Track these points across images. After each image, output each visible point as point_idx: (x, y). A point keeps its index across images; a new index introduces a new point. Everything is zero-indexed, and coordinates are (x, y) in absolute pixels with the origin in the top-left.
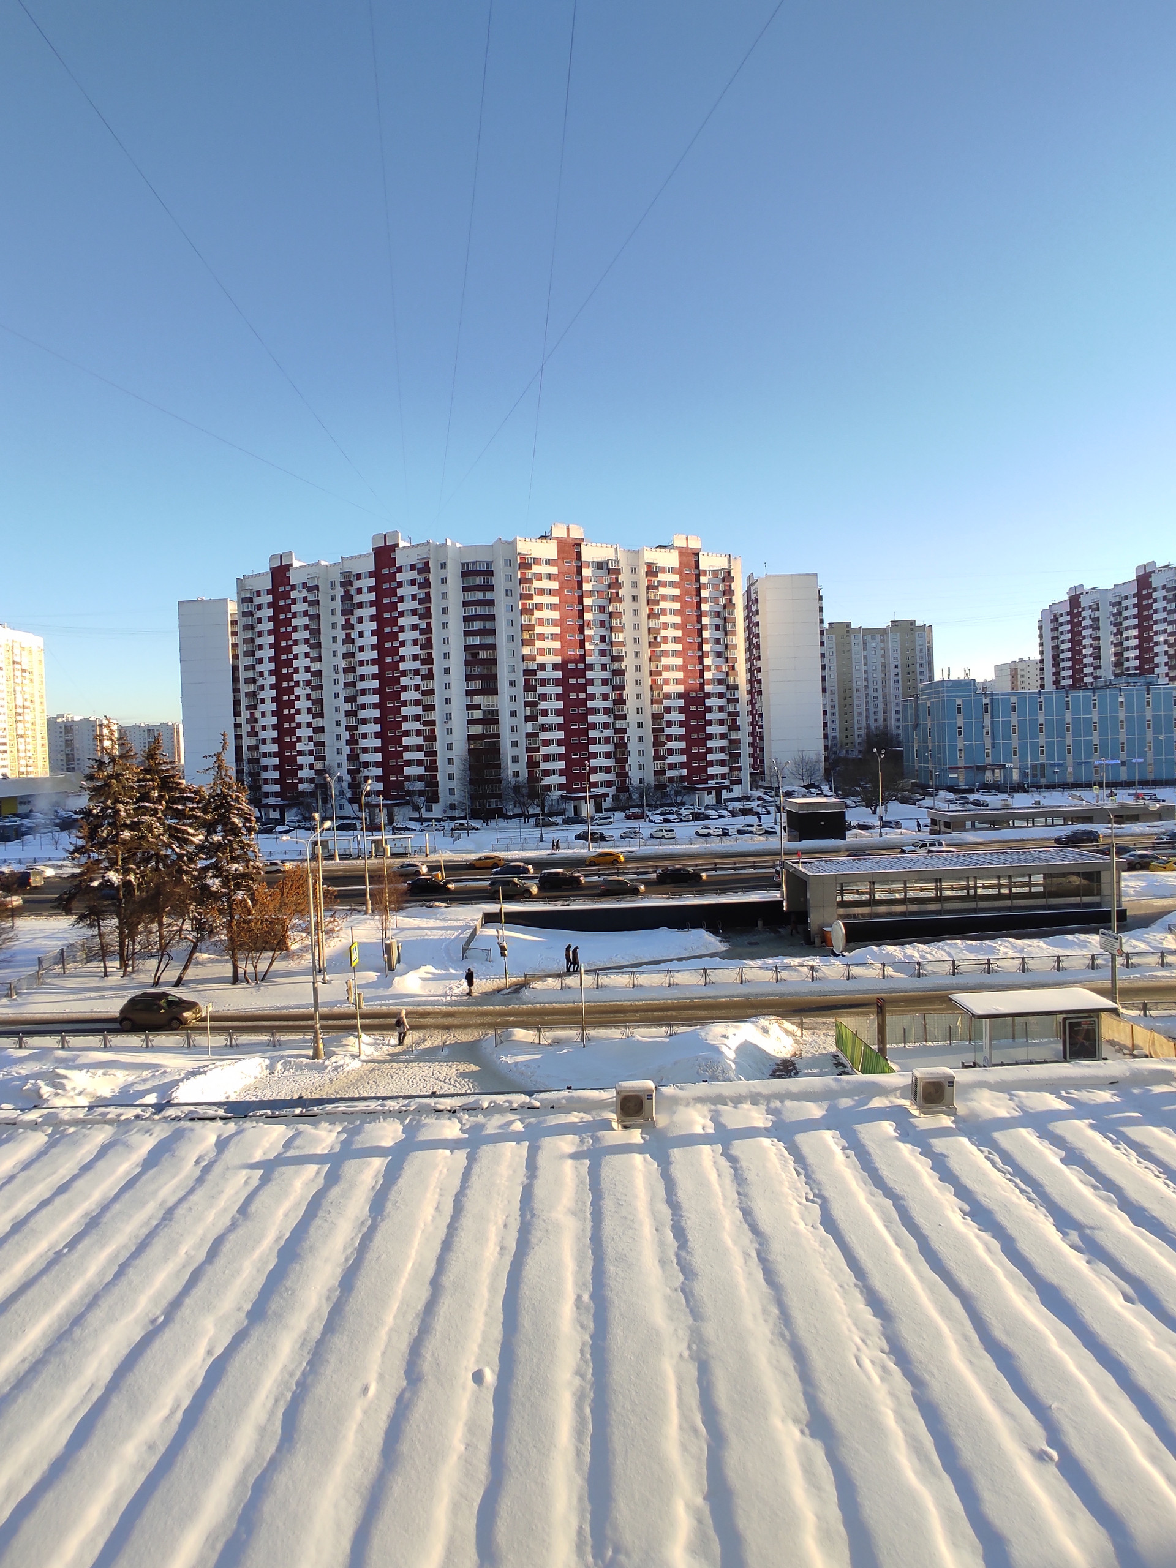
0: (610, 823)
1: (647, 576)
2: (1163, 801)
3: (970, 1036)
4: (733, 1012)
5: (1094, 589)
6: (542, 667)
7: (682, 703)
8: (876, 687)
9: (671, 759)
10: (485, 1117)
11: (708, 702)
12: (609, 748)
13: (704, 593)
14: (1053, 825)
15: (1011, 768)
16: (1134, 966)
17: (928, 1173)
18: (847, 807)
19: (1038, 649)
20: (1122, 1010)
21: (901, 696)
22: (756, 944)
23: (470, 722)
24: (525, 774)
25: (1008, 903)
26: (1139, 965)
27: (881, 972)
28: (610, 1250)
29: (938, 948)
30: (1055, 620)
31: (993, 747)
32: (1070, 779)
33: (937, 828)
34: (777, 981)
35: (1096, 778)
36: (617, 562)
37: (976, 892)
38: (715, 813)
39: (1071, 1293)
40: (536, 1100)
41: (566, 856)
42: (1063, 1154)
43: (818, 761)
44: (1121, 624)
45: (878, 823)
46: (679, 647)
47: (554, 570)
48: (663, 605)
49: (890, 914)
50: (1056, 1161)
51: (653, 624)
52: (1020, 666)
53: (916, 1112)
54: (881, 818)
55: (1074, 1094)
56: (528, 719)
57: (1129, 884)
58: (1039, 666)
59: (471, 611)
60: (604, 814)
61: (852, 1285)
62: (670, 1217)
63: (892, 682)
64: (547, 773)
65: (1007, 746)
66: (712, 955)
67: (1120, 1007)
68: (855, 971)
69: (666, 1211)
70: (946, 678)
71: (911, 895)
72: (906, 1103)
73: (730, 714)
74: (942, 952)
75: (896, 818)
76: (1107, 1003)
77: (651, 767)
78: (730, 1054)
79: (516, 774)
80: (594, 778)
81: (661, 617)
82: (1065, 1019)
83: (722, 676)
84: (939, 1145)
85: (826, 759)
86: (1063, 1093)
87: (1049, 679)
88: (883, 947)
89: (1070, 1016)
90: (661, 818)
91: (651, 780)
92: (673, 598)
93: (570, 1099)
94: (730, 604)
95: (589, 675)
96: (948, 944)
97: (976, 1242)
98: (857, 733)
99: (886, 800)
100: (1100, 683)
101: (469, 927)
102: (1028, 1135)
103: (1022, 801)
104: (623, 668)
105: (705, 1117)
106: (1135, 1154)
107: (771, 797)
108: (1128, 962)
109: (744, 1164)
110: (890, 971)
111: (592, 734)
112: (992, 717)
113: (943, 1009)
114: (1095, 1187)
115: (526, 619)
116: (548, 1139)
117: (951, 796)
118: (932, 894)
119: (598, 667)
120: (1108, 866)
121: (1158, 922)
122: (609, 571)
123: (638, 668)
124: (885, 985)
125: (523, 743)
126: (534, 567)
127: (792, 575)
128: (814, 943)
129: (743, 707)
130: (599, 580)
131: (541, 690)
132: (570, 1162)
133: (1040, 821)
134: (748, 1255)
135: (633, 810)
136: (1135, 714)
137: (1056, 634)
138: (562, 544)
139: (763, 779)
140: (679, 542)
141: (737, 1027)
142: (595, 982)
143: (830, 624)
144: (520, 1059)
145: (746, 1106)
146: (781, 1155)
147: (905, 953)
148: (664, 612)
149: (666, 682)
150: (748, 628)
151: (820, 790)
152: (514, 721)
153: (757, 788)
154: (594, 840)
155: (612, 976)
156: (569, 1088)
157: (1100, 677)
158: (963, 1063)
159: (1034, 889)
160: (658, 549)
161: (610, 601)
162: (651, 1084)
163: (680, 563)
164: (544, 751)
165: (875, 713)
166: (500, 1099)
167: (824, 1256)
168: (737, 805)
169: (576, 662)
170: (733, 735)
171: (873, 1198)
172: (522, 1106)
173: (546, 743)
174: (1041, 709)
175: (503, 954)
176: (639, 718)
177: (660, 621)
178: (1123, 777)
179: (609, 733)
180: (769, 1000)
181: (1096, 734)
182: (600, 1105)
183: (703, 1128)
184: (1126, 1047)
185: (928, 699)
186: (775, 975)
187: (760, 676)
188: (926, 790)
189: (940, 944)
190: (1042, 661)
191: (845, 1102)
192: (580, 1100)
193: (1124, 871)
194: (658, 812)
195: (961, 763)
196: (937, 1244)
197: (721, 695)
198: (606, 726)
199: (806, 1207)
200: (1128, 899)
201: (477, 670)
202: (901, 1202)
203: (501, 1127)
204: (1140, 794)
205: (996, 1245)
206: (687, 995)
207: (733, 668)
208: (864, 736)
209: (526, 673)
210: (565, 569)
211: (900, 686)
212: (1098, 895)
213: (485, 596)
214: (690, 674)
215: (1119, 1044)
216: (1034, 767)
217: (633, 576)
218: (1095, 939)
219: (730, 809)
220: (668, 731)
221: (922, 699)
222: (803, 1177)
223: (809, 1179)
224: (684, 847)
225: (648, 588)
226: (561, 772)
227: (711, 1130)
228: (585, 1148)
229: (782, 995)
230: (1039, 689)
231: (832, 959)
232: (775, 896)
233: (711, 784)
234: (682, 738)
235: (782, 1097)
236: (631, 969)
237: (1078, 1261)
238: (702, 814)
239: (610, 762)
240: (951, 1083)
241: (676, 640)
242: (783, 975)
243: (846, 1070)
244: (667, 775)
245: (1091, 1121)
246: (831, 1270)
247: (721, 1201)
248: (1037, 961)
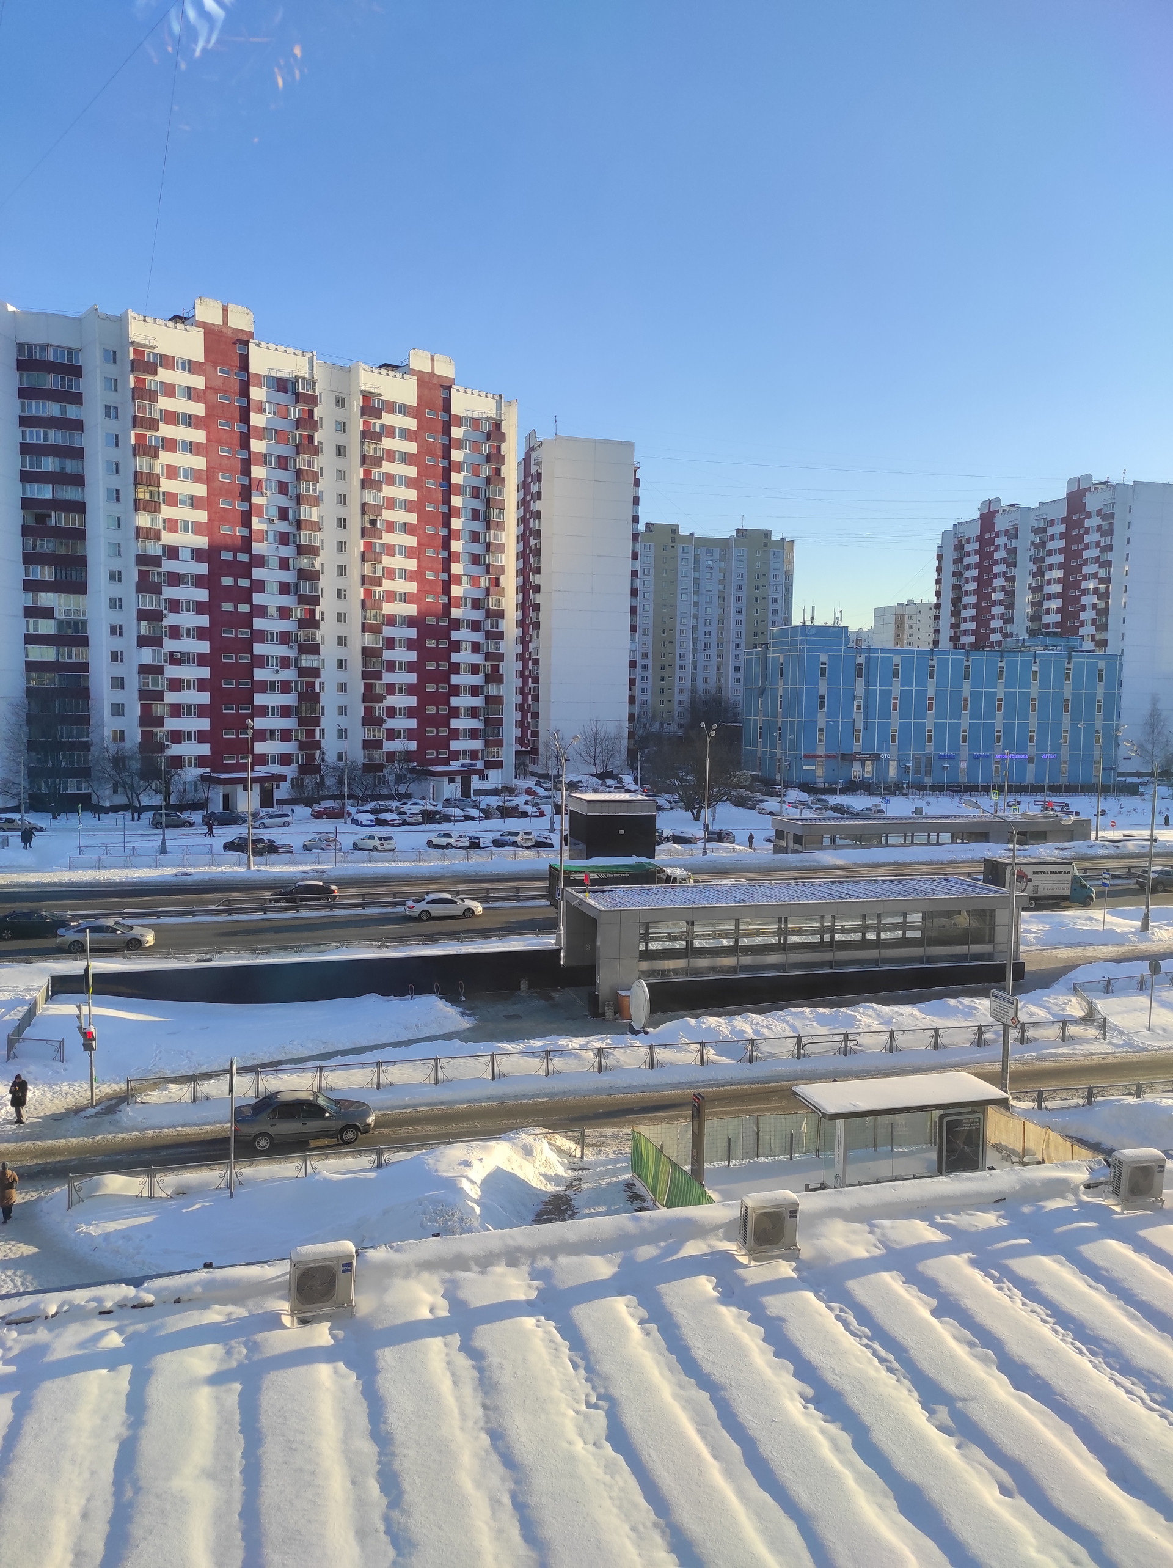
0: (286, 824)
1: (362, 415)
2: (1077, 814)
3: (818, 1145)
4: (480, 1124)
5: (1013, 505)
6: (172, 552)
7: (412, 633)
8: (708, 629)
9: (391, 724)
10: (50, 1330)
11: (455, 635)
12: (289, 699)
13: (457, 455)
14: (938, 844)
15: (887, 760)
16: (1031, 1041)
17: (758, 1346)
18: (659, 808)
19: (934, 588)
20: (1012, 1102)
21: (743, 645)
22: (517, 1017)
23: (32, 639)
24: (135, 735)
25: (873, 954)
26: (1036, 1039)
27: (699, 1057)
28: (273, 1527)
29: (779, 1020)
30: (959, 547)
31: (865, 729)
32: (963, 779)
33: (783, 843)
34: (547, 1074)
35: (996, 779)
36: (313, 383)
37: (832, 937)
38: (458, 812)
39: (936, 1494)
40: (148, 1291)
41: (206, 878)
42: (934, 1302)
43: (618, 738)
44: (1043, 560)
45: (701, 834)
46: (412, 541)
47: (198, 382)
48: (388, 467)
49: (713, 969)
50: (926, 1314)
51: (369, 497)
52: (909, 612)
53: (744, 1260)
54: (706, 827)
55: (952, 1219)
56: (143, 641)
57: (1029, 927)
58: (933, 612)
59: (35, 436)
60: (276, 809)
61: (649, 1524)
62: (375, 1459)
63: (732, 622)
64: (177, 736)
65: (884, 727)
66: (449, 1036)
67: (1009, 1096)
68: (662, 1054)
69: (367, 1448)
70: (808, 623)
71: (744, 941)
72: (731, 1246)
73: (488, 656)
74: (784, 1025)
75: (726, 828)
76: (995, 1092)
77: (358, 734)
78: (473, 1191)
79: (120, 736)
80: (260, 748)
81: (385, 487)
82: (942, 1117)
83: (478, 594)
84: (774, 1304)
85: (631, 735)
86: (938, 1219)
87: (946, 633)
88: (702, 1019)
89: (949, 1111)
90: (372, 817)
91: (357, 755)
92: (407, 459)
93: (208, 1285)
94: (496, 480)
95: (258, 573)
96: (792, 1014)
97: (820, 1438)
98: (677, 697)
99: (715, 800)
100: (1010, 643)
101: (22, 1002)
102: (891, 1280)
103: (898, 807)
104: (318, 567)
105: (434, 1292)
106: (1019, 1294)
107: (546, 789)
108: (1022, 1035)
109: (494, 1360)
110: (711, 1054)
111: (259, 674)
112: (867, 683)
113: (782, 1108)
114: (971, 1345)
115: (143, 464)
116: (168, 1356)
117: (804, 797)
118: (773, 940)
119: (273, 562)
120: (1006, 901)
121: (1062, 980)
122: (298, 397)
123: (342, 570)
124: (703, 1075)
125: (134, 682)
126: (160, 371)
127: (595, 441)
128: (603, 1014)
129: (509, 647)
130: (281, 412)
131: (169, 592)
132: (206, 1391)
133: (921, 838)
134: (498, 1501)
135: (326, 804)
136: (1051, 691)
137: (959, 567)
138: (214, 337)
139: (535, 762)
140: (420, 362)
141: (484, 1148)
142: (255, 1086)
143: (648, 525)
144: (113, 1226)
145: (500, 1269)
146: (551, 1341)
147: (733, 1028)
148: (390, 479)
149: (390, 596)
150: (523, 521)
151: (620, 781)
152: (117, 644)
153: (525, 776)
154: (257, 852)
155: (284, 1076)
156: (208, 1265)
157: (1011, 635)
158: (807, 1186)
159: (910, 934)
160: (383, 371)
161: (298, 450)
162: (350, 1246)
163: (419, 398)
164: (171, 698)
165: (706, 668)
166: (80, 1296)
167: (611, 1487)
168: (494, 801)
169: (235, 550)
170: (493, 690)
171: (682, 1392)
172: (122, 1305)
173: (176, 685)
174: (932, 677)
175: (88, 1047)
176: (340, 653)
177: (382, 494)
178: (1030, 778)
179: (289, 675)
180: (535, 1104)
181: (999, 715)
182: (264, 1289)
183: (432, 1311)
184: (1013, 1152)
185: (782, 652)
186: (544, 1066)
187: (538, 598)
188: (770, 787)
189: (782, 1013)
190: (937, 606)
191: (646, 1252)
192: (227, 1284)
193: (1024, 909)
194: (368, 807)
195: (821, 750)
196: (769, 1450)
197: (475, 626)
198: (285, 662)
199: (586, 1417)
200: (1028, 948)
201: (47, 546)
202: (722, 1393)
203: (82, 1345)
204: (1050, 803)
205: (845, 1439)
206: (407, 1100)
207: (497, 582)
208: (687, 703)
209: (143, 559)
210: (218, 383)
211: (743, 629)
212: (990, 942)
213: (64, 411)
214: (427, 588)
215: (1006, 1148)
216: (917, 759)
217: (340, 411)
218: (983, 1004)
219: (483, 806)
220: (388, 678)
221: (774, 652)
222: (582, 1371)
223: (592, 1373)
224: (409, 864)
225: (365, 435)
226: (202, 736)
227: (443, 1313)
228: (234, 1364)
229: (553, 1094)
230: (931, 646)
231: (629, 1039)
232: (547, 942)
233: (455, 765)
234: (411, 690)
235: (553, 1250)
236: (316, 1064)
237: (945, 1446)
238: (438, 813)
239: (289, 723)
240: (794, 1213)
241: (407, 529)
242: (557, 1063)
243: (645, 1205)
244: (385, 749)
245: (971, 1255)
246: (620, 1508)
247: (456, 1421)
248: (909, 1036)
